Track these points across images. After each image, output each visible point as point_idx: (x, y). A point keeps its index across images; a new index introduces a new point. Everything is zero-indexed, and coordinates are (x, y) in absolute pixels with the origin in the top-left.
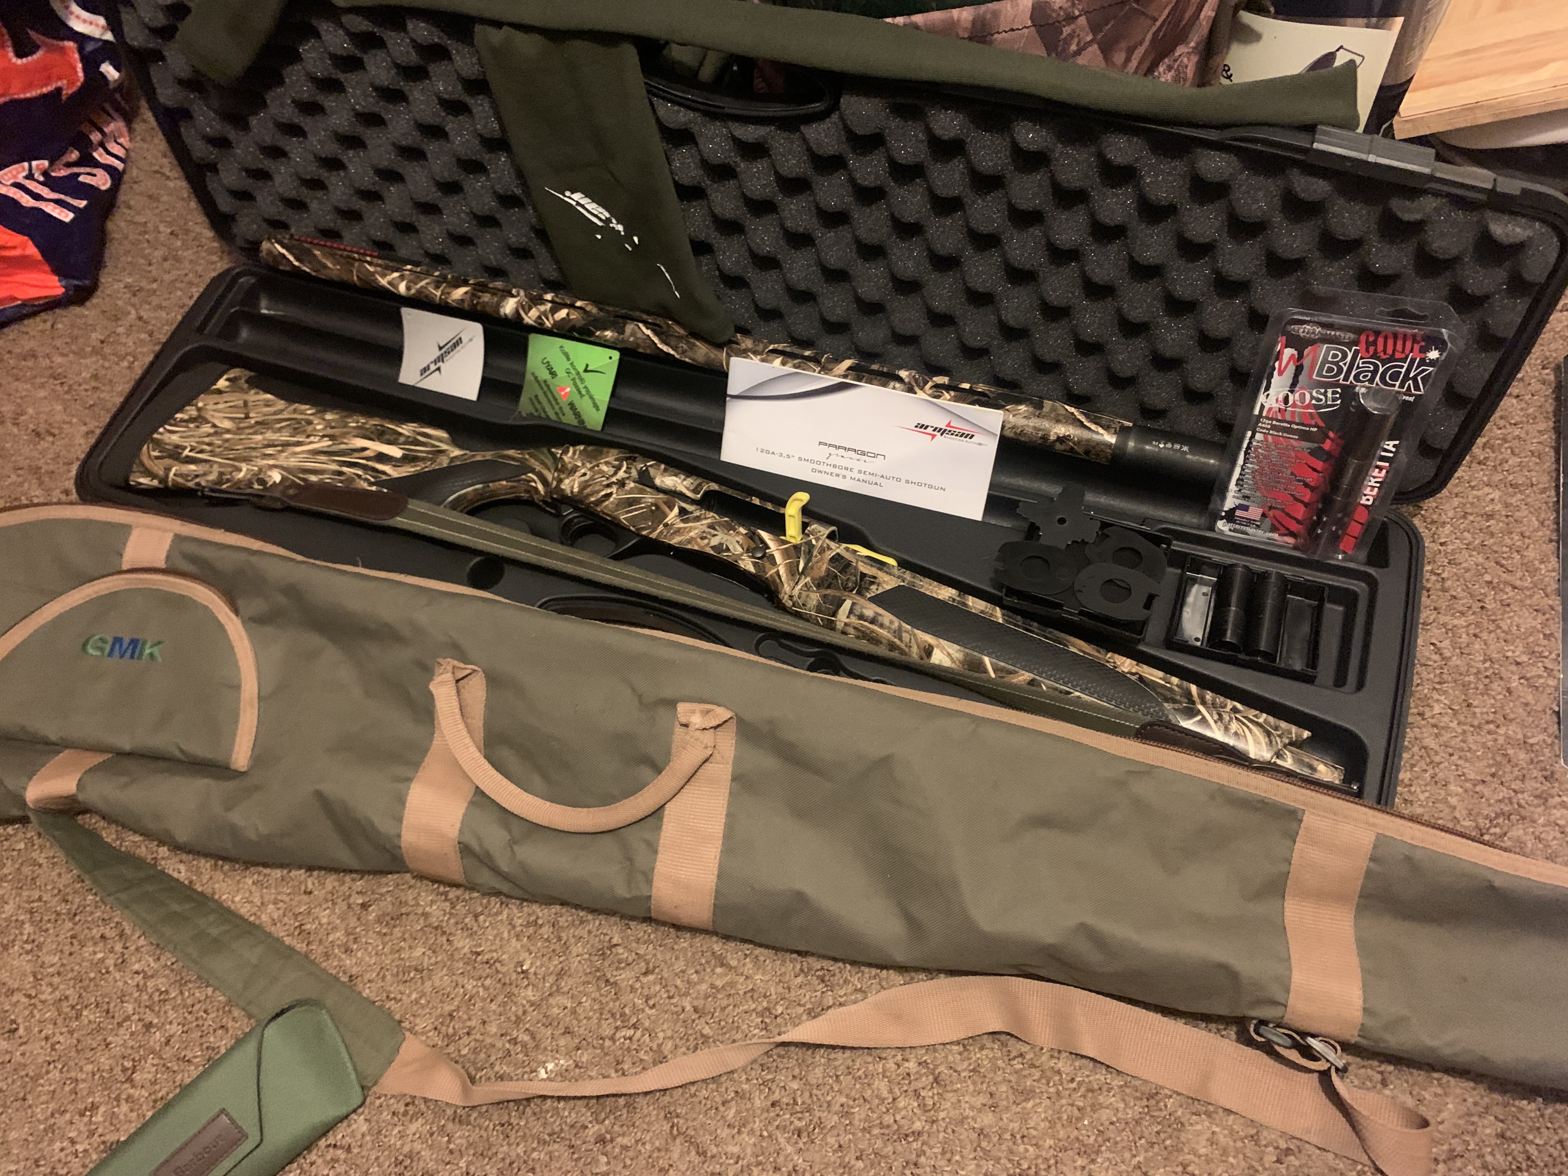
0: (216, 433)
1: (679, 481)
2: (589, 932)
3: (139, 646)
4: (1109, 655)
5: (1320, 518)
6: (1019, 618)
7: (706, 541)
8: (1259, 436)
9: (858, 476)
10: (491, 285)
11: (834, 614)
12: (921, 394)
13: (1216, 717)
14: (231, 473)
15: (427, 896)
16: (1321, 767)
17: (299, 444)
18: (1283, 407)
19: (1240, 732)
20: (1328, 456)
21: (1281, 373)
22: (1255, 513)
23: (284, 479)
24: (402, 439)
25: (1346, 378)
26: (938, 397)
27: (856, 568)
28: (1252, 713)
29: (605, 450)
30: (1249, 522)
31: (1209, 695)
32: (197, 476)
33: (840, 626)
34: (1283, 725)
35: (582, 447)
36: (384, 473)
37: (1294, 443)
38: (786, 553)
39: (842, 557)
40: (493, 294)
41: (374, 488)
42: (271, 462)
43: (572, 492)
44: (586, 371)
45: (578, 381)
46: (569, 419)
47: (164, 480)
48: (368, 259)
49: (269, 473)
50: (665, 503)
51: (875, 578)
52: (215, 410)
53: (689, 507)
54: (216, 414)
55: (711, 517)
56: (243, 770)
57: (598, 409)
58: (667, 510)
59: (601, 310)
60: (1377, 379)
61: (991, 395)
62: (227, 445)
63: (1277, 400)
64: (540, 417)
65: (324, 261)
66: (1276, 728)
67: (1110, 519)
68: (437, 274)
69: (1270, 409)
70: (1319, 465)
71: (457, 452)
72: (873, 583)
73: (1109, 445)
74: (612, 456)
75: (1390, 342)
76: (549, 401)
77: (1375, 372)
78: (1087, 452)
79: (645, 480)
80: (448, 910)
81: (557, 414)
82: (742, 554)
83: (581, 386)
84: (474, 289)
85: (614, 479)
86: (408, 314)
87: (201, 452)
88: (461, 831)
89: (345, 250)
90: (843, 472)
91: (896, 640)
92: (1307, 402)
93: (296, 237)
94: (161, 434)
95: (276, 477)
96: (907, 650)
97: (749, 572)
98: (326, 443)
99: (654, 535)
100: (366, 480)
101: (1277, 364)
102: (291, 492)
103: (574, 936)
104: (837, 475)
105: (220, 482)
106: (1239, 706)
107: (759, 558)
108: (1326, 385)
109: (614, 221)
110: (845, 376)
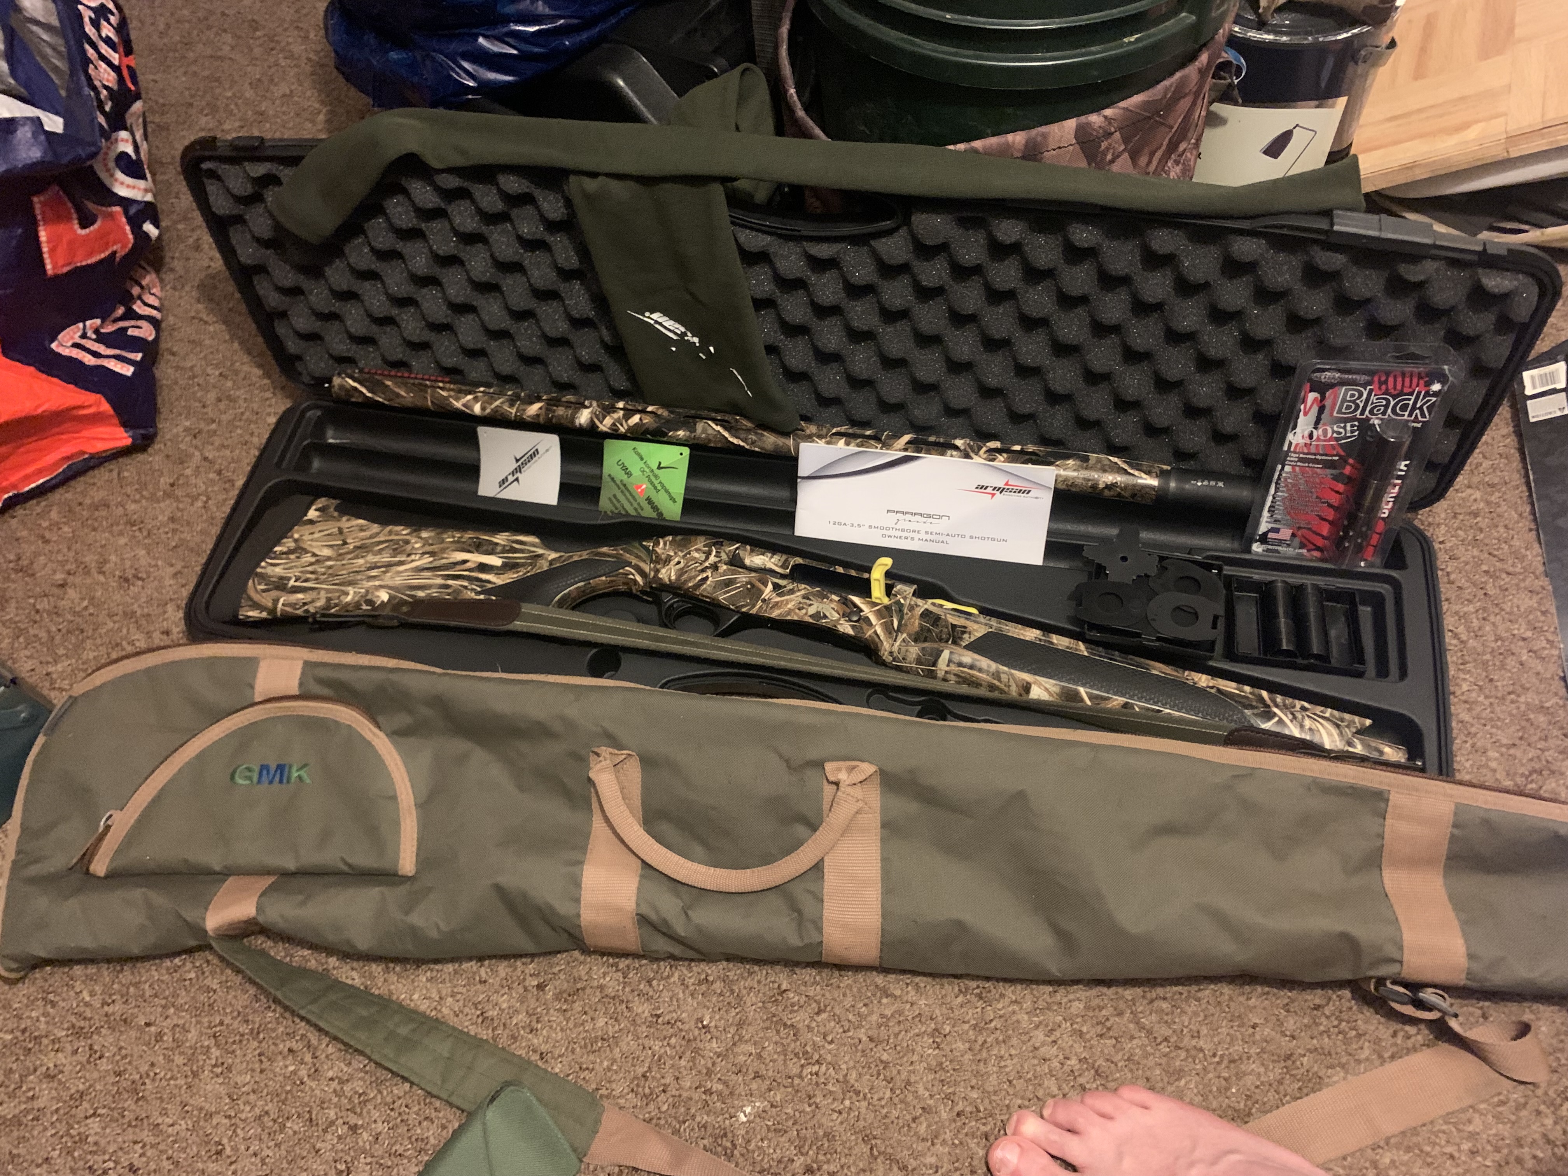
0: (318, 562)
1: (767, 560)
2: (759, 982)
3: (287, 770)
4: (1186, 673)
5: (1346, 533)
6: (1101, 649)
7: (804, 611)
8: (1288, 469)
9: (925, 537)
10: (564, 399)
11: (934, 664)
12: (977, 460)
13: (1290, 716)
14: (339, 597)
15: (598, 970)
16: (1387, 750)
17: (401, 563)
18: (1308, 441)
19: (1314, 727)
20: (1349, 480)
21: (1305, 414)
22: (1285, 533)
23: (391, 597)
24: (499, 549)
25: (1362, 413)
26: (993, 460)
27: (946, 621)
28: (1318, 709)
29: (693, 538)
30: (1280, 542)
31: (1279, 699)
32: (305, 604)
33: (940, 674)
34: (1347, 716)
35: (670, 538)
36: (489, 582)
37: (1318, 471)
38: (879, 614)
39: (931, 612)
40: (568, 407)
41: (482, 597)
42: (377, 583)
43: (670, 580)
44: (659, 468)
45: (653, 478)
46: (648, 513)
47: (273, 611)
48: (441, 385)
49: (377, 594)
50: (760, 581)
51: (965, 627)
52: (312, 540)
53: (782, 582)
54: (314, 544)
55: (803, 589)
56: (410, 874)
57: (675, 501)
58: (762, 587)
59: (671, 412)
60: (1389, 411)
61: (1041, 454)
62: (330, 571)
63: (1303, 437)
64: (620, 513)
65: (397, 390)
66: (1342, 720)
67: (1166, 553)
68: (510, 393)
69: (1297, 445)
70: (1341, 487)
71: (553, 555)
72: (964, 632)
73: (1153, 488)
74: (701, 543)
75: (1399, 380)
76: (627, 499)
77: (1386, 406)
78: (1134, 495)
79: (736, 562)
80: (621, 980)
81: (636, 509)
82: (839, 620)
83: (656, 482)
84: (548, 404)
85: (707, 564)
86: (485, 433)
87: (306, 580)
88: (638, 905)
89: (416, 378)
90: (912, 535)
91: (996, 682)
92: (1329, 435)
93: (366, 370)
94: (263, 567)
95: (384, 596)
96: (1006, 689)
97: (849, 636)
98: (427, 560)
99: (754, 611)
100: (473, 590)
101: (1302, 407)
102: (405, 609)
103: (745, 988)
104: (906, 538)
105: (328, 607)
106: (1306, 705)
107: (855, 621)
108: (1345, 421)
109: (689, 334)
110: (906, 450)
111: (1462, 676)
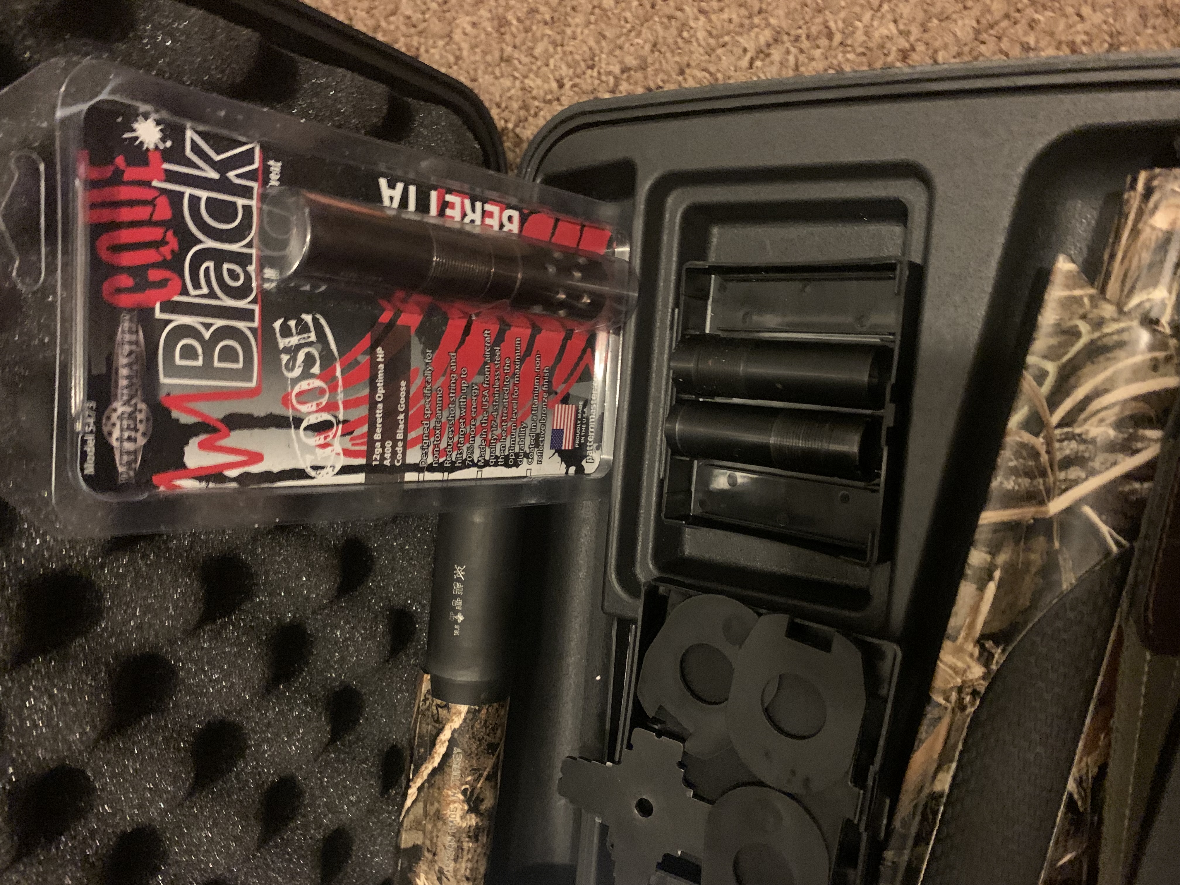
8: (414, 456)
18: (337, 429)
21: (257, 458)
22: (563, 417)
25: (246, 315)
28: (1033, 389)
31: (1006, 484)
34: (1052, 314)
37: (416, 384)
63: (324, 446)
66: (1070, 334)
69: (347, 453)
70: (455, 325)
73: (472, 712)
77: (219, 257)
92: (317, 383)
101: (233, 473)
108: (270, 353)
111: (860, 36)
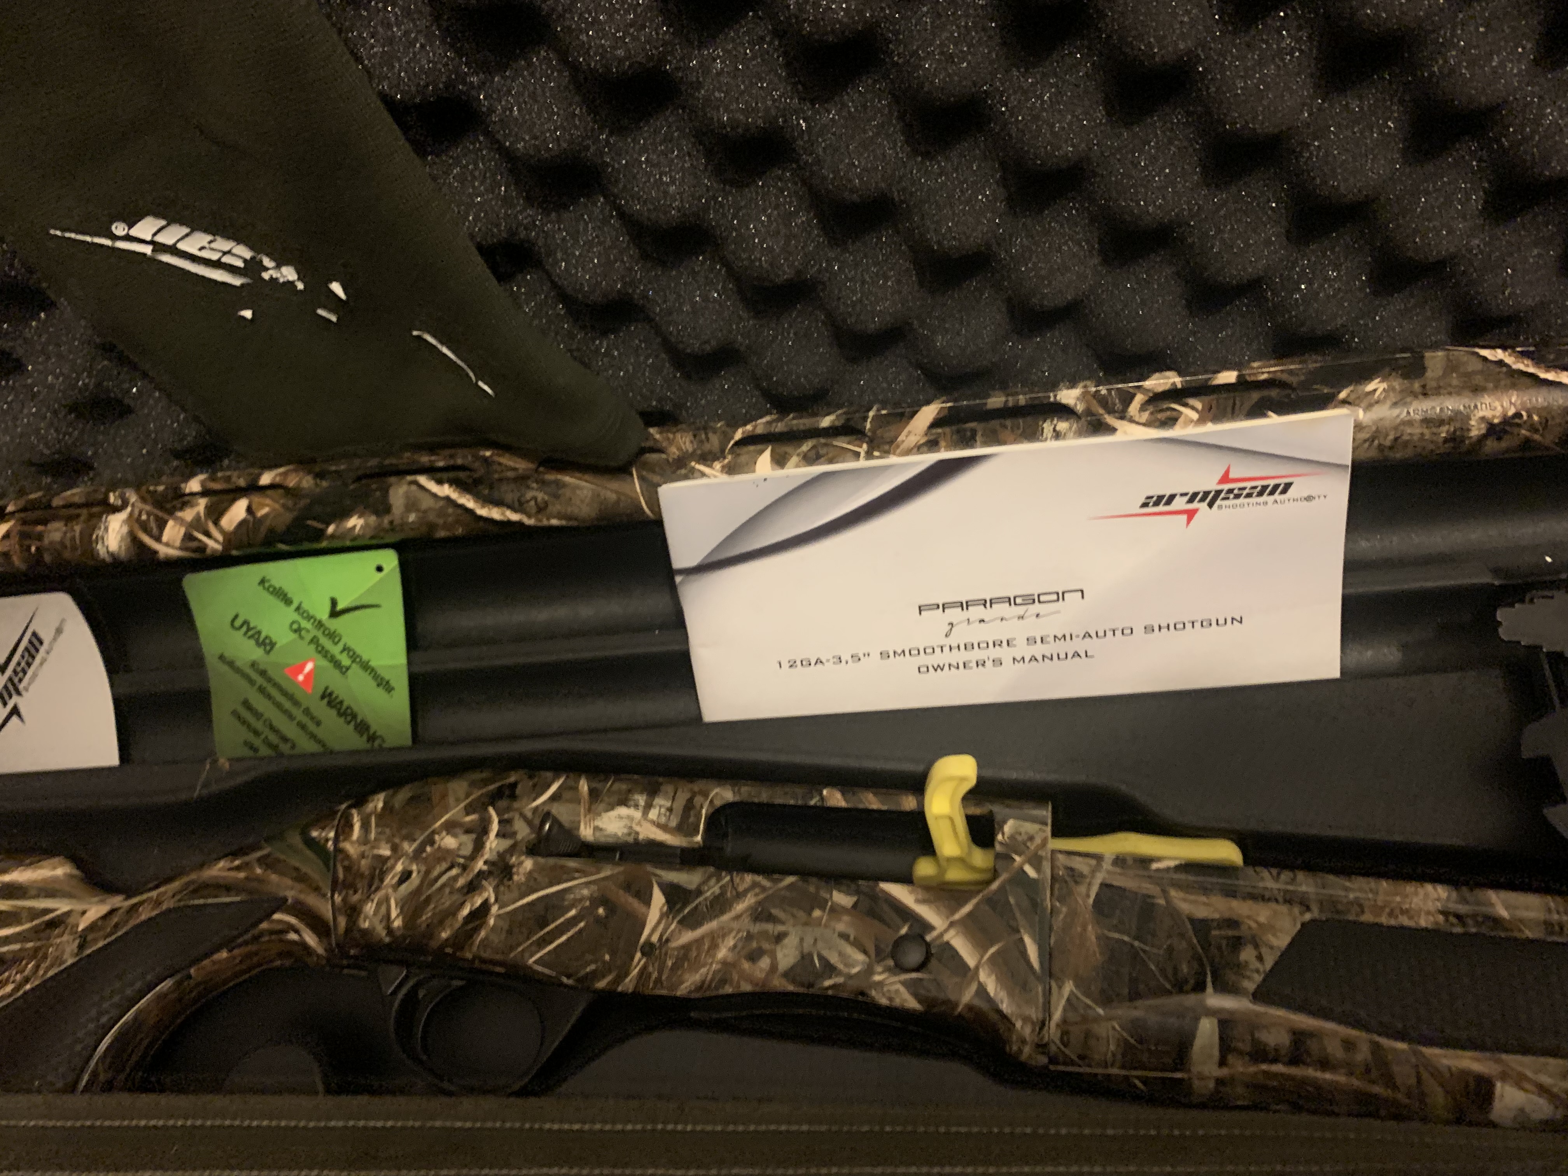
1: (637, 814)
7: (765, 963)
9: (1031, 651)
10: (59, 501)
11: (1181, 1063)
12: (1124, 430)
26: (1171, 421)
27: (1173, 912)
29: (437, 790)
35: (381, 801)
38: (978, 928)
40: (69, 520)
43: (390, 931)
44: (335, 613)
45: (325, 642)
50: (627, 887)
51: (1232, 923)
53: (688, 879)
55: (749, 888)
57: (387, 687)
58: (635, 904)
59: (320, 475)
61: (1293, 380)
71: (95, 911)
72: (1237, 943)
74: (458, 801)
76: (279, 706)
79: (556, 841)
81: (303, 727)
82: (869, 971)
83: (335, 650)
85: (480, 865)
90: (992, 654)
97: (909, 1012)
99: (628, 984)
104: (981, 664)
107: (917, 969)
109: (267, 262)
110: (932, 445)
